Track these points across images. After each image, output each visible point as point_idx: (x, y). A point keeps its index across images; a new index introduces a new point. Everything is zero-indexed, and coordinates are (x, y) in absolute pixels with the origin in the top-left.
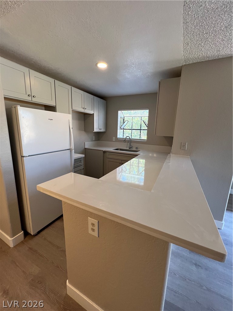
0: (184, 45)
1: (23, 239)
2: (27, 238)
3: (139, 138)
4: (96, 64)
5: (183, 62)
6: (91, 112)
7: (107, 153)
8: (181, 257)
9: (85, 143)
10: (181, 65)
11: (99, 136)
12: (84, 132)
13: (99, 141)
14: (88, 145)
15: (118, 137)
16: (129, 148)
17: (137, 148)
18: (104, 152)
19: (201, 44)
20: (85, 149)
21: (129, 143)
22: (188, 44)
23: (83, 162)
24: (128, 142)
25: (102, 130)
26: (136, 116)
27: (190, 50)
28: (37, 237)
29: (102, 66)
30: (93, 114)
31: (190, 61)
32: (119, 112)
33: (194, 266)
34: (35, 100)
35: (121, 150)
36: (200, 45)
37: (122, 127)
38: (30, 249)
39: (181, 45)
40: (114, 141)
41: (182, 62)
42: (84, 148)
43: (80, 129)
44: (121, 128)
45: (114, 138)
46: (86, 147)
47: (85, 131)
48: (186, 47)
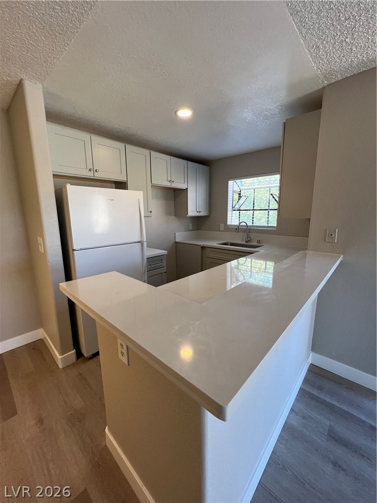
0: (310, 51)
1: (75, 361)
2: (79, 360)
3: (266, 225)
4: (176, 112)
5: (323, 81)
6: (183, 186)
7: (207, 249)
8: (307, 442)
9: (175, 234)
10: (321, 87)
11: (199, 223)
12: (174, 217)
13: (199, 231)
14: (181, 236)
15: (228, 223)
16: (246, 242)
17: (259, 242)
18: (203, 248)
19: (345, 40)
20: (176, 242)
21: (245, 234)
22: (318, 47)
23: (164, 261)
24: (245, 232)
25: (202, 214)
26: (261, 188)
27: (327, 56)
28: (91, 361)
29: (185, 113)
30: (187, 188)
31: (337, 76)
32: (231, 183)
33: (331, 465)
34: (98, 175)
35: (232, 244)
36: (344, 44)
37: (237, 207)
38: (80, 374)
39: (306, 53)
40: (222, 231)
41: (320, 81)
42: (173, 241)
43: (168, 213)
44: (235, 209)
45: (222, 225)
46: (177, 240)
47: (176, 215)
48: (317, 54)
